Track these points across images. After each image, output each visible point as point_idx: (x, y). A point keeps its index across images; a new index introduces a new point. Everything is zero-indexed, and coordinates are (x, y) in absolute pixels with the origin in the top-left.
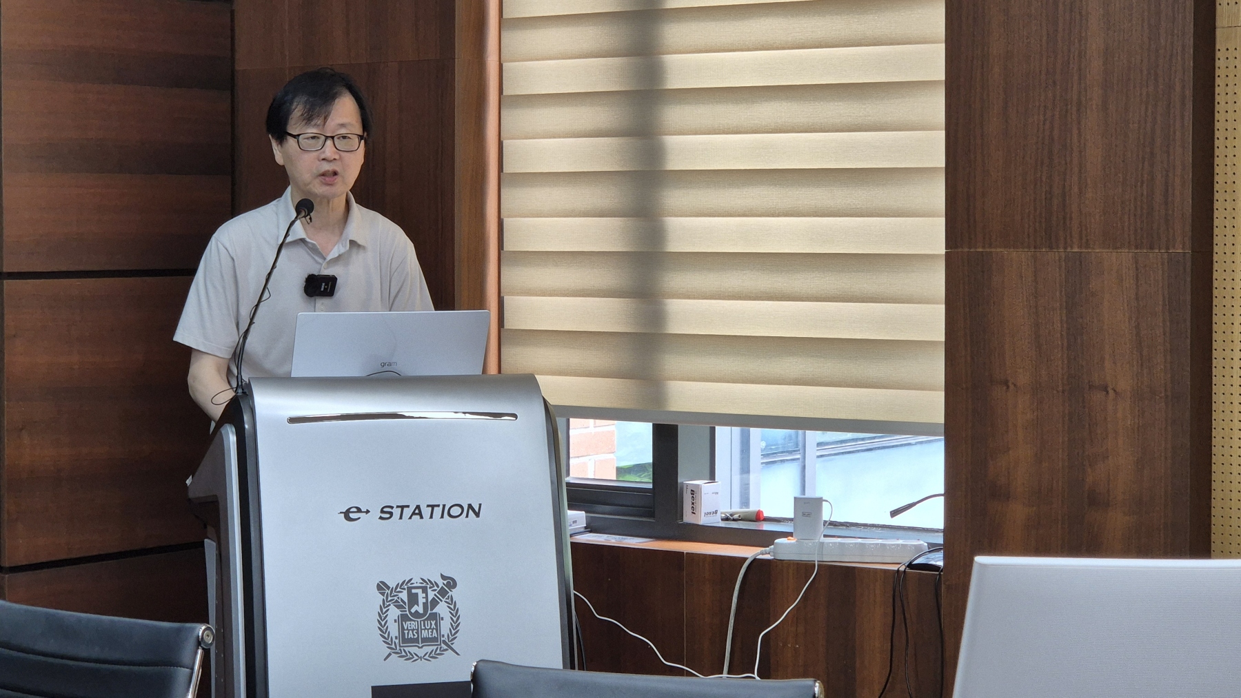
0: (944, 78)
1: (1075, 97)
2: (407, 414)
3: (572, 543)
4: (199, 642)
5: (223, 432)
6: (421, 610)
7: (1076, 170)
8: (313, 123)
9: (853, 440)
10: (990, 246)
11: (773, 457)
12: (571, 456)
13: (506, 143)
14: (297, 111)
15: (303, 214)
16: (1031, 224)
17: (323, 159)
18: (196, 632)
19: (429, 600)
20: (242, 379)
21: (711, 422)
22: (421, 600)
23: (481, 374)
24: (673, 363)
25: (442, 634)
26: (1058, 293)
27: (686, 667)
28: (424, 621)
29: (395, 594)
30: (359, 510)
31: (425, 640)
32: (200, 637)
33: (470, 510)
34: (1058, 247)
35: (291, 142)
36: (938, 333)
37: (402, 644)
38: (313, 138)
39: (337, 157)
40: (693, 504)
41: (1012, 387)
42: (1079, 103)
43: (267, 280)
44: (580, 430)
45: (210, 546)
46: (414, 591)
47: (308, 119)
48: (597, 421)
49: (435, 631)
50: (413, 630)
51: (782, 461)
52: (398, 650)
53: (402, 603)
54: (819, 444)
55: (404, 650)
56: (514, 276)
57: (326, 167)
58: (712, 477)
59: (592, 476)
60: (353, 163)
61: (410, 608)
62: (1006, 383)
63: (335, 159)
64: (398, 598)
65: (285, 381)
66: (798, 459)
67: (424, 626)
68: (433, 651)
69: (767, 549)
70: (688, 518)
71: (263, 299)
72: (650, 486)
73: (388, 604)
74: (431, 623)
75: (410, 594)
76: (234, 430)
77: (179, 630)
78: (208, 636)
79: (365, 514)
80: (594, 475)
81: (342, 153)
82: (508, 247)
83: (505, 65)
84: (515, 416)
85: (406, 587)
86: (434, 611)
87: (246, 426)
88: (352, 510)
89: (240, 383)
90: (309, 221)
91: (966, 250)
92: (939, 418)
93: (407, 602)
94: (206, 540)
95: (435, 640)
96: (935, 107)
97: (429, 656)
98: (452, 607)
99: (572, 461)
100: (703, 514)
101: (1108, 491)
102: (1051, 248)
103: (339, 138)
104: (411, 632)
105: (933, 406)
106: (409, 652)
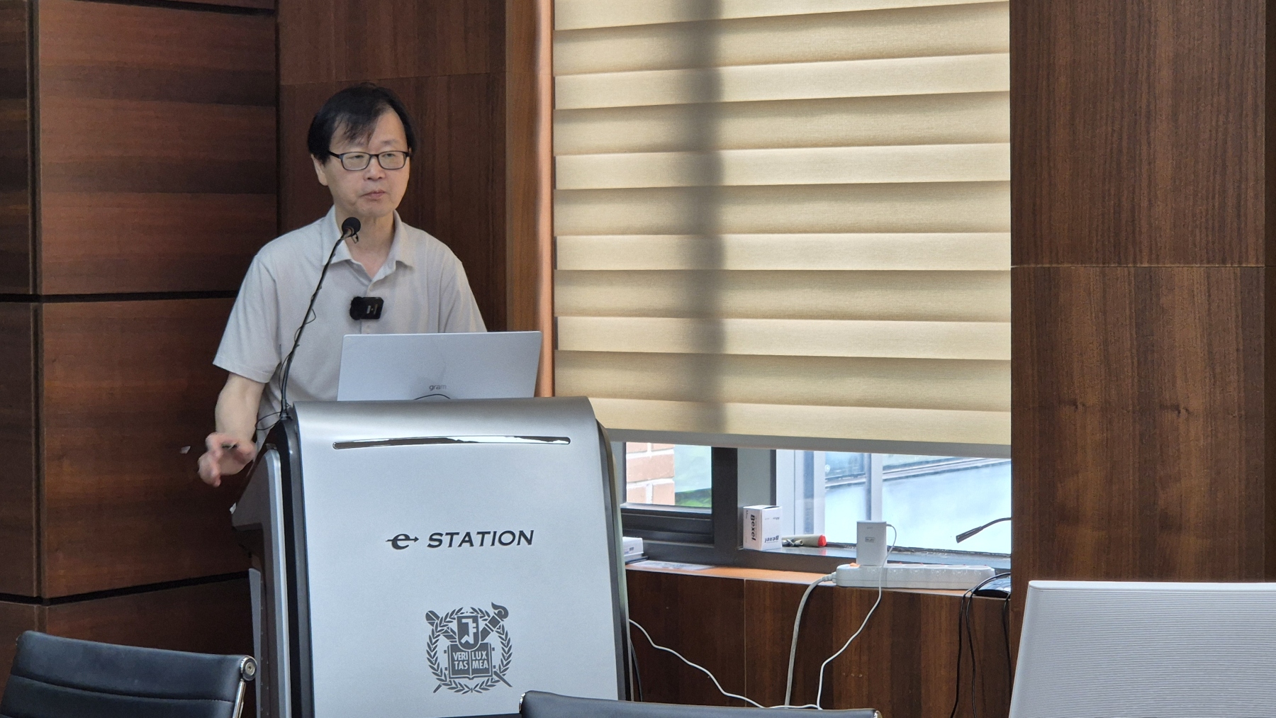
0: (1009, 89)
1: (1144, 106)
2: (456, 439)
3: (627, 571)
4: (241, 674)
5: (267, 458)
6: (471, 641)
7: (1145, 183)
8: (357, 141)
9: (920, 463)
10: (1058, 263)
11: (837, 482)
12: (627, 481)
13: (558, 159)
14: (340, 129)
15: (349, 233)
16: (1099, 238)
17: (369, 179)
18: (238, 664)
19: (480, 630)
20: (286, 403)
21: (771, 445)
22: (472, 630)
23: (533, 396)
24: (732, 384)
25: (493, 664)
26: (1127, 311)
27: (747, 697)
28: (475, 651)
29: (445, 624)
30: (407, 538)
31: (476, 671)
32: (242, 669)
33: (522, 539)
34: (1127, 263)
35: (334, 162)
36: (1004, 352)
37: (452, 676)
38: (358, 157)
39: (382, 175)
40: (753, 529)
41: (1080, 406)
42: (1149, 112)
43: (313, 301)
44: (637, 454)
45: (255, 576)
46: (464, 621)
47: (351, 136)
48: (655, 445)
49: (486, 662)
50: (463, 661)
51: (849, 485)
52: (448, 682)
53: (452, 634)
54: (885, 468)
55: (454, 681)
56: (569, 296)
57: (373, 186)
58: (773, 502)
59: (649, 501)
60: (399, 181)
61: (460, 639)
62: (1074, 404)
63: (380, 178)
64: (448, 628)
65: (332, 406)
66: (863, 483)
67: (475, 656)
68: (483, 683)
69: (830, 575)
70: (748, 544)
71: (308, 320)
72: (710, 512)
73: (438, 634)
74: (482, 654)
75: (460, 623)
76: (278, 455)
77: (220, 662)
78: (250, 668)
79: (413, 541)
80: (652, 500)
81: (387, 171)
82: (562, 265)
83: (558, 79)
84: (567, 439)
85: (456, 617)
86: (484, 642)
87: (291, 452)
88: (400, 538)
89: (284, 408)
90: (356, 240)
91: (1033, 266)
92: (1006, 440)
93: (456, 631)
94: (250, 570)
95: (486, 670)
96: (1000, 118)
97: (480, 688)
98: (504, 637)
99: (629, 487)
100: (763, 540)
101: (1181, 515)
102: (1119, 263)
103: (383, 156)
104: (461, 663)
105: (1000, 427)
106: (460, 684)
